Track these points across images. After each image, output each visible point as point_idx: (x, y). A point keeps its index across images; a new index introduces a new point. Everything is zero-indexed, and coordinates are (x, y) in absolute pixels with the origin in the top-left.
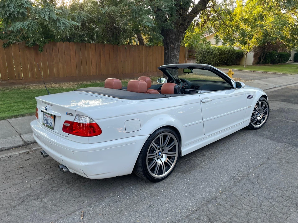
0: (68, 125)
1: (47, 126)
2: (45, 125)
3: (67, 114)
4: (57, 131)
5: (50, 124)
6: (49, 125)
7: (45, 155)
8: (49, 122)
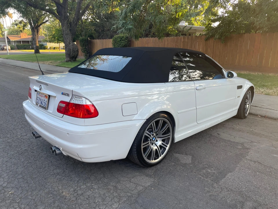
0: (63, 105)
1: (40, 106)
2: (39, 105)
3: (63, 94)
4: (51, 112)
5: (44, 104)
6: (42, 105)
7: (38, 135)
8: (43, 102)
